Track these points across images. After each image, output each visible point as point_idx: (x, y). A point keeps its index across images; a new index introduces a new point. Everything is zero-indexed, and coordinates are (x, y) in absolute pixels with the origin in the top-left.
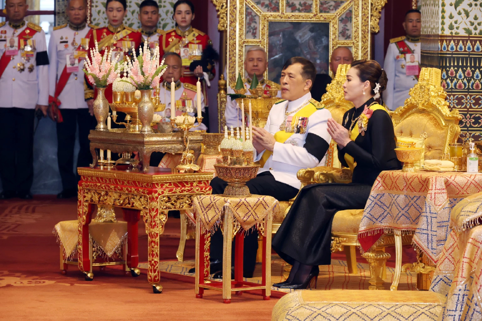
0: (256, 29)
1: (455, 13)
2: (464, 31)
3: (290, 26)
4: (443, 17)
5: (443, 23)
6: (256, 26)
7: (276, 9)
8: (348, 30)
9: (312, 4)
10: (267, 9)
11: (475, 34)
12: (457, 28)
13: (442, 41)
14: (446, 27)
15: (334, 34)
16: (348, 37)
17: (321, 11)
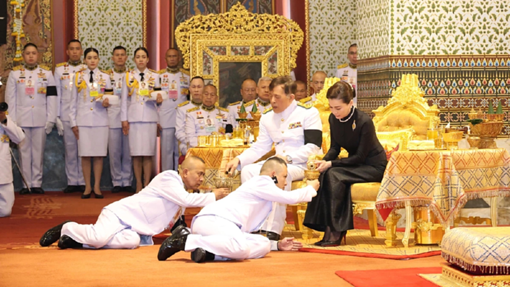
0: (210, 67)
1: (401, 39)
2: (408, 52)
3: (235, 65)
4: (392, 42)
5: (392, 46)
6: (211, 65)
7: (224, 53)
8: (274, 67)
9: (249, 49)
10: (217, 53)
11: (416, 54)
12: (403, 50)
13: (392, 60)
14: (395, 49)
15: (264, 70)
16: (275, 72)
17: (255, 54)
